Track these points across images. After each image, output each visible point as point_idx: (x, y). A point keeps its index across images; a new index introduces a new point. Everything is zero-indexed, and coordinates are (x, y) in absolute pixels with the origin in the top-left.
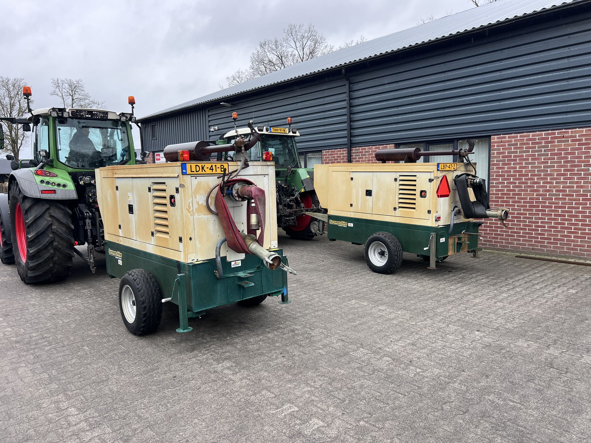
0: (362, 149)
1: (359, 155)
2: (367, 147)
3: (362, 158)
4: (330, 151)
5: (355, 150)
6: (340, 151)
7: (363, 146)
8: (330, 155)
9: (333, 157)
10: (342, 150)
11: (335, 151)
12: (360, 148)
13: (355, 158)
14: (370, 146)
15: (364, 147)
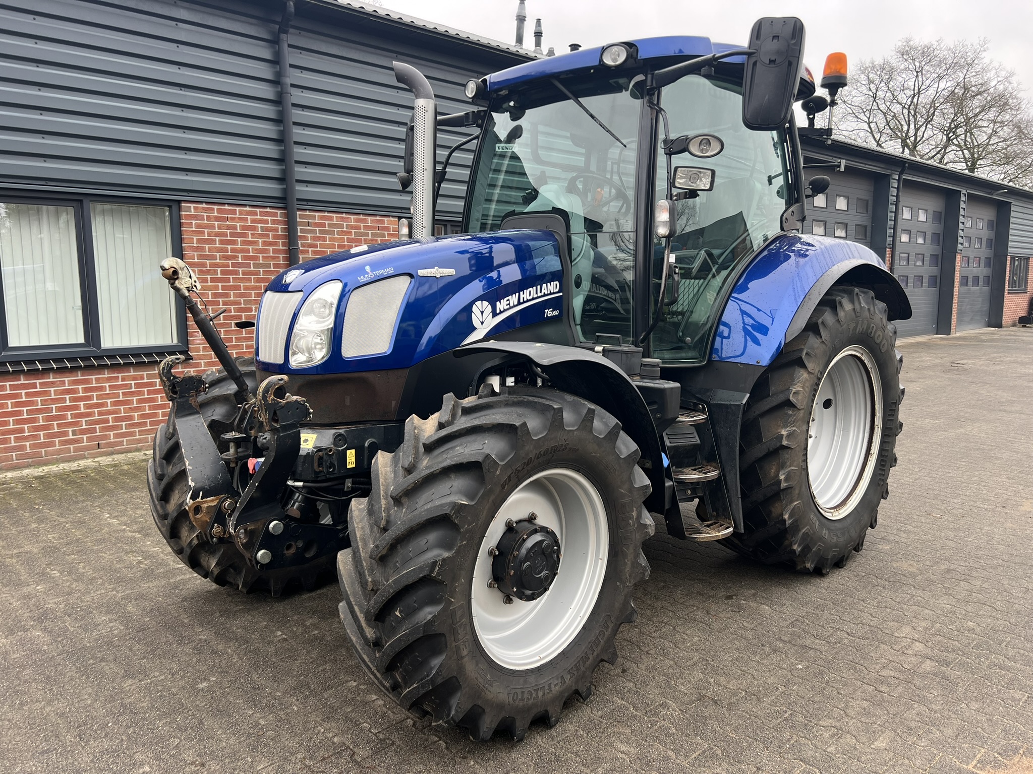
0: (321, 218)
1: (314, 232)
2: (335, 215)
3: (324, 239)
4: (216, 207)
5: (301, 217)
6: (255, 214)
7: (325, 211)
8: (217, 219)
9: (228, 227)
10: (258, 210)
11: (234, 212)
12: (317, 214)
13: (306, 238)
14: (342, 213)
15: (326, 214)
